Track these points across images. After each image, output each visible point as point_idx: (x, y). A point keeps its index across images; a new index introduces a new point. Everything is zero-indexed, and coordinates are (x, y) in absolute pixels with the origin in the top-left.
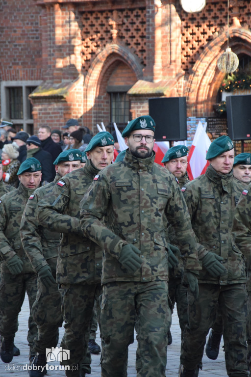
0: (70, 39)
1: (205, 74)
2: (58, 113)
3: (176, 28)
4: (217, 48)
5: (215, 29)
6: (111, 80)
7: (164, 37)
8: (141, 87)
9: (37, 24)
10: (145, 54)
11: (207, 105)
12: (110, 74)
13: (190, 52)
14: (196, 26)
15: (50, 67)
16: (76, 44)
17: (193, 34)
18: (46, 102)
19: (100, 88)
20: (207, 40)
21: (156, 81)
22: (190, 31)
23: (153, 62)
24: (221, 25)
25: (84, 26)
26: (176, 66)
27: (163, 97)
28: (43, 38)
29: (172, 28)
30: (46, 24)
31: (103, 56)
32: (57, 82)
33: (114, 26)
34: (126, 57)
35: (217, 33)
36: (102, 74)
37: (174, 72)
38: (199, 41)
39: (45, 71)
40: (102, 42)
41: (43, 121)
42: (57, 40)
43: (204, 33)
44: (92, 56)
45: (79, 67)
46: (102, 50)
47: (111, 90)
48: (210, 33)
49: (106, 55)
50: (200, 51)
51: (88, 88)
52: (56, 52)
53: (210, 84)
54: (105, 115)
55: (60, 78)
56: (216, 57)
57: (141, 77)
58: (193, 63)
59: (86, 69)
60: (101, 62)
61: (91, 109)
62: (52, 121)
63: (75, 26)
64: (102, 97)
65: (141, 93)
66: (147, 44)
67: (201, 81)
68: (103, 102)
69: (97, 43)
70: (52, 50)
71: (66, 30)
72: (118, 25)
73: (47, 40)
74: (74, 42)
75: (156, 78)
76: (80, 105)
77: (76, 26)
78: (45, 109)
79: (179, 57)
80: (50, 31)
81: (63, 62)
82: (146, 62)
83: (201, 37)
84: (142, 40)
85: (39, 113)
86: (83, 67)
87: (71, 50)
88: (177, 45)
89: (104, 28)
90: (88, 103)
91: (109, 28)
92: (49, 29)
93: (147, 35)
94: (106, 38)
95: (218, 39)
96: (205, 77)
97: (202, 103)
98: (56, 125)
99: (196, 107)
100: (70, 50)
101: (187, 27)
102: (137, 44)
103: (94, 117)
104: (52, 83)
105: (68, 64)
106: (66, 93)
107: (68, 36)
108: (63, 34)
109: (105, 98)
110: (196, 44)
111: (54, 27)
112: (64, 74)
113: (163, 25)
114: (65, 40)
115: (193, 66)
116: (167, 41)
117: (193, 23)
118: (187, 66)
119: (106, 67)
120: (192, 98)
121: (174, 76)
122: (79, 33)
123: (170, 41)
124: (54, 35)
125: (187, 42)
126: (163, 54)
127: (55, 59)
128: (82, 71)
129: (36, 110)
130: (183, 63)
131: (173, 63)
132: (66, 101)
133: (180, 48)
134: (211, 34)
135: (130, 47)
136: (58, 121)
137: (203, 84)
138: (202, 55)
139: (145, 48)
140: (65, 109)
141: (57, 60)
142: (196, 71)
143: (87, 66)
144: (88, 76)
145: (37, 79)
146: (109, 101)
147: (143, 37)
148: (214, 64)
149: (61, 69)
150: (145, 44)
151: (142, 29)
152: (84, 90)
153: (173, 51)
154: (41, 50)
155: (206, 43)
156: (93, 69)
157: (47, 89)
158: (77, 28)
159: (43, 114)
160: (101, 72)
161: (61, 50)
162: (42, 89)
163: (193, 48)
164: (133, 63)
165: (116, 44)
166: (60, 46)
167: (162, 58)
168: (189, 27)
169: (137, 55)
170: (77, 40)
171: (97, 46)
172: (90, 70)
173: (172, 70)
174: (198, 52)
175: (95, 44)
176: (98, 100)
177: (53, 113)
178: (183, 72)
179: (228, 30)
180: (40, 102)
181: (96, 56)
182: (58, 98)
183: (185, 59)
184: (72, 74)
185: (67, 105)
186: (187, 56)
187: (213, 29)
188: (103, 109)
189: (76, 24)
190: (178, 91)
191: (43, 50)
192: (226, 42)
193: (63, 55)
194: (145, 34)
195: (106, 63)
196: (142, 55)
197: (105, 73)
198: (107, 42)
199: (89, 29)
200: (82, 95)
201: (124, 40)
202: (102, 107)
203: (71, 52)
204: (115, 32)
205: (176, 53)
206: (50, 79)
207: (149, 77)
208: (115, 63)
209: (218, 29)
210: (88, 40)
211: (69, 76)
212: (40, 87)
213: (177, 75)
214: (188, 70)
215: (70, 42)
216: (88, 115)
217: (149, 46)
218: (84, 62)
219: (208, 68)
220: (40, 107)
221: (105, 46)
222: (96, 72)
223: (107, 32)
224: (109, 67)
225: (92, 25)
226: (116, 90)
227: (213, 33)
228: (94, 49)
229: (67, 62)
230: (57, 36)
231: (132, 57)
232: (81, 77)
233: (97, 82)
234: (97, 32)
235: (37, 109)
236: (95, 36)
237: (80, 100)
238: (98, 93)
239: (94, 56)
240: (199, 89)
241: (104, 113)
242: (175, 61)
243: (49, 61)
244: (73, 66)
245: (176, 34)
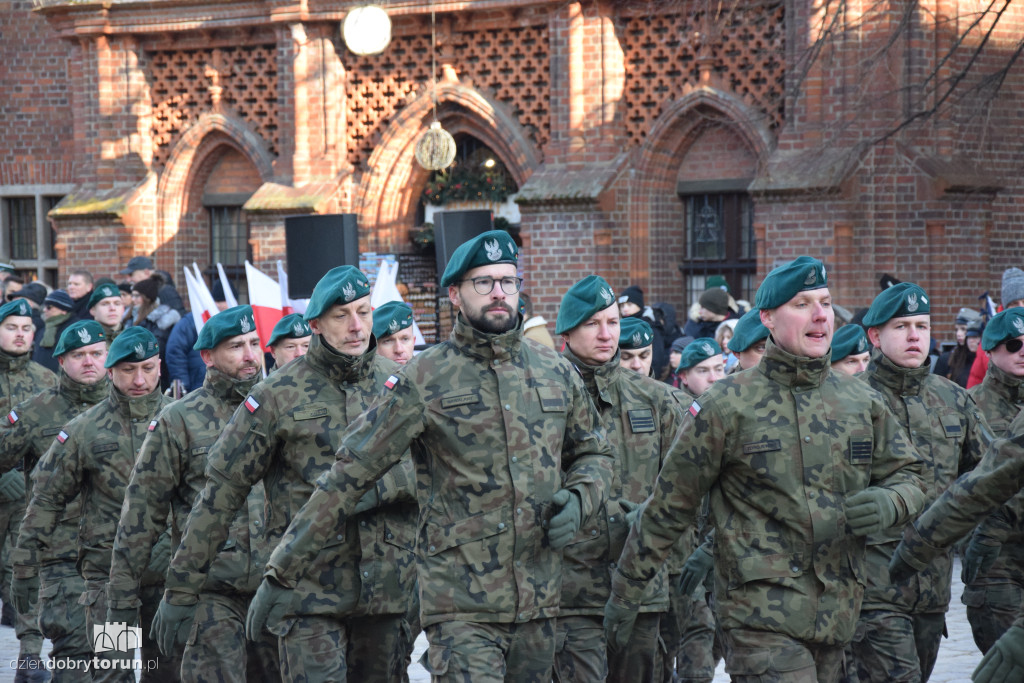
0: (129, 104)
1: (392, 172)
2: (108, 246)
3: (336, 83)
4: (415, 122)
5: (411, 87)
6: (210, 182)
7: (313, 100)
8: (270, 195)
9: (63, 74)
10: (277, 134)
11: (398, 230)
12: (210, 171)
13: (364, 130)
14: (374, 81)
15: (90, 157)
16: (141, 114)
17: (368, 95)
18: (82, 225)
19: (190, 199)
20: (396, 107)
21: (299, 185)
22: (362, 89)
23: (293, 148)
24: (422, 78)
25: (155, 78)
26: (337, 156)
27: (313, 214)
28: (75, 101)
29: (328, 84)
30: (81, 75)
31: (195, 136)
32: (104, 187)
33: (216, 80)
34: (238, 139)
35: (413, 94)
36: (193, 171)
37: (333, 168)
38: (379, 109)
39: (81, 165)
40: (192, 110)
41: (76, 263)
42: (102, 106)
43: (389, 94)
44: (173, 137)
45: (148, 158)
46: (192, 125)
47: (211, 202)
48: (400, 93)
49: (201, 135)
50: (383, 127)
51: (167, 198)
52: (102, 129)
53: (403, 191)
54: (200, 251)
55: (110, 180)
56: (412, 139)
57: (270, 176)
58: (368, 150)
59: (161, 162)
60: (191, 148)
61: (172, 239)
62: (96, 262)
63: (137, 78)
64: (194, 214)
65: (269, 207)
66: (280, 114)
67: (386, 185)
68: (195, 225)
69: (182, 111)
70: (93, 124)
71: (122, 87)
72: (223, 77)
73: (83, 105)
74: (138, 110)
75: (299, 179)
76: (149, 232)
77: (139, 79)
78: (82, 239)
79: (342, 139)
80: (89, 88)
81: (115, 149)
82: (279, 148)
83: (384, 101)
84: (271, 106)
85: (70, 248)
86: (157, 158)
87: (131, 125)
88: (338, 116)
89: (196, 83)
90: (166, 228)
91: (205, 83)
92: (86, 84)
93: (279, 97)
94: (200, 102)
95: (415, 106)
96: (394, 178)
97: (387, 226)
98: (103, 269)
99: (377, 235)
100: (128, 125)
101: (356, 82)
102: (261, 114)
103: (179, 254)
104: (95, 189)
105: (126, 152)
106: (122, 207)
107: (125, 98)
108: (115, 95)
109: (199, 218)
110: (373, 115)
111: (96, 80)
112: (117, 171)
113: (309, 78)
114: (118, 105)
115: (368, 157)
116: (318, 108)
117: (367, 74)
118: (358, 157)
119: (201, 157)
120: (369, 217)
121: (333, 176)
122: (147, 92)
123: (325, 108)
124: (97, 95)
125: (358, 110)
126: (312, 132)
127: (99, 142)
128: (153, 165)
129: (62, 240)
130: (351, 151)
131: (331, 151)
132: (122, 224)
133: (343, 122)
134: (403, 96)
135: (246, 119)
136: (108, 262)
137: (389, 190)
138: (386, 136)
139: (276, 121)
140: (120, 239)
141: (105, 144)
142: (376, 166)
143: (162, 156)
144: (165, 175)
145: (64, 182)
146: (208, 222)
147: (271, 100)
148: (409, 153)
149: (111, 162)
150: (276, 113)
151: (270, 86)
152: (158, 201)
153: (331, 127)
154: (71, 125)
155: (393, 112)
156: (175, 162)
157: (85, 200)
158: (142, 83)
159: (77, 248)
160: (192, 166)
161: (111, 126)
162: (75, 201)
163: (368, 123)
164: (253, 150)
165: (220, 112)
166: (109, 118)
167: (309, 140)
168: (361, 82)
169: (261, 135)
170: (142, 105)
171: (183, 118)
172: (170, 163)
173: (329, 163)
174: (378, 129)
175: (179, 114)
176: (185, 222)
177: (97, 247)
178: (351, 168)
179: (435, 90)
180: (70, 226)
181: (181, 136)
182: (106, 218)
183: (353, 143)
184: (135, 171)
185: (125, 231)
186: (358, 137)
187: (405, 86)
188: (196, 239)
189: (141, 74)
190: (341, 204)
191: (76, 125)
192: (431, 111)
193: (115, 134)
194: (276, 94)
195: (200, 149)
196: (271, 134)
197: (199, 169)
198: (201, 109)
199: (167, 85)
200: (154, 212)
201: (235, 107)
202: (195, 234)
203: (131, 129)
204: (216, 91)
205: (336, 131)
206: (90, 180)
207: (285, 177)
208: (219, 150)
209: (415, 87)
210: (163, 105)
211: (128, 176)
212: (70, 197)
213: (338, 173)
214: (360, 164)
215: (128, 109)
216: (166, 250)
217: (283, 118)
218: (156, 148)
219: (398, 160)
220: (71, 235)
221: (197, 117)
222: (181, 167)
223: (202, 90)
224: (207, 158)
225: (172, 78)
226: (221, 202)
227: (407, 93)
228: (177, 122)
229: (124, 148)
230: (102, 99)
231: (251, 139)
232: (153, 178)
233: (182, 186)
234: (182, 91)
235: (64, 239)
236: (177, 99)
237: (149, 221)
238: (185, 208)
239: (176, 136)
240: (381, 199)
241: (198, 246)
242: (334, 147)
243: (87, 147)
244: (135, 157)
245: (336, 94)
